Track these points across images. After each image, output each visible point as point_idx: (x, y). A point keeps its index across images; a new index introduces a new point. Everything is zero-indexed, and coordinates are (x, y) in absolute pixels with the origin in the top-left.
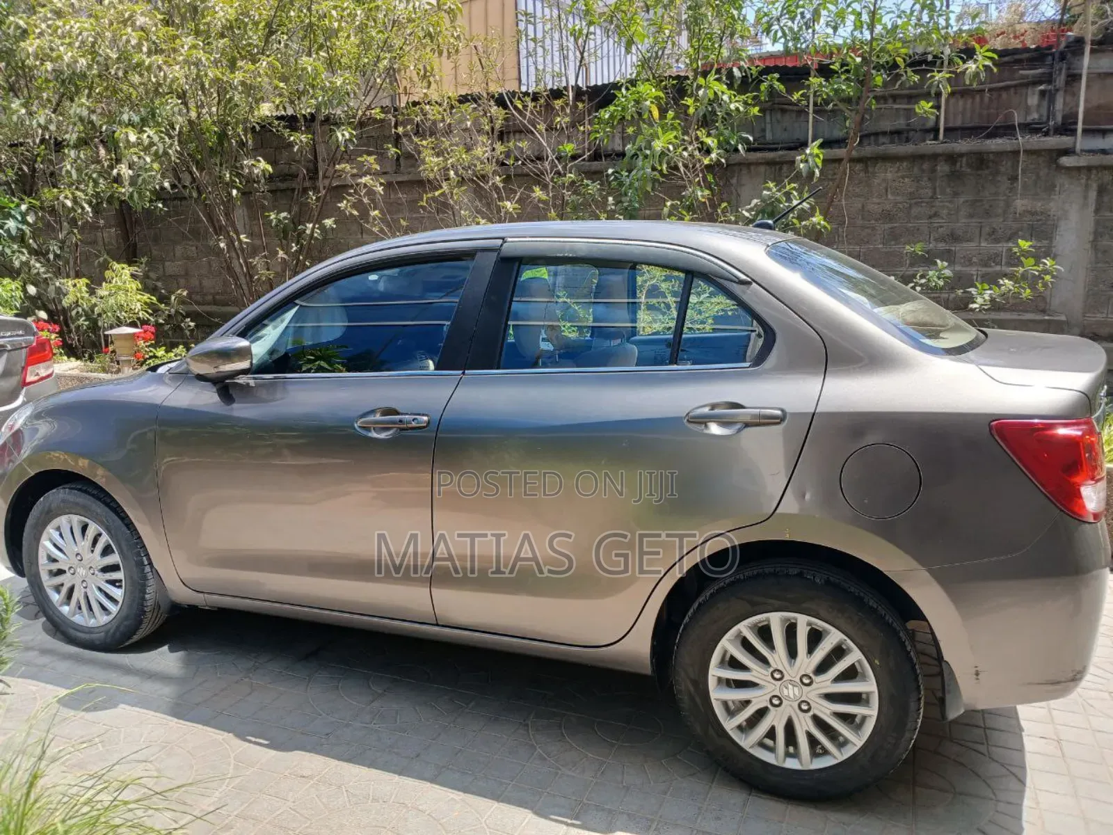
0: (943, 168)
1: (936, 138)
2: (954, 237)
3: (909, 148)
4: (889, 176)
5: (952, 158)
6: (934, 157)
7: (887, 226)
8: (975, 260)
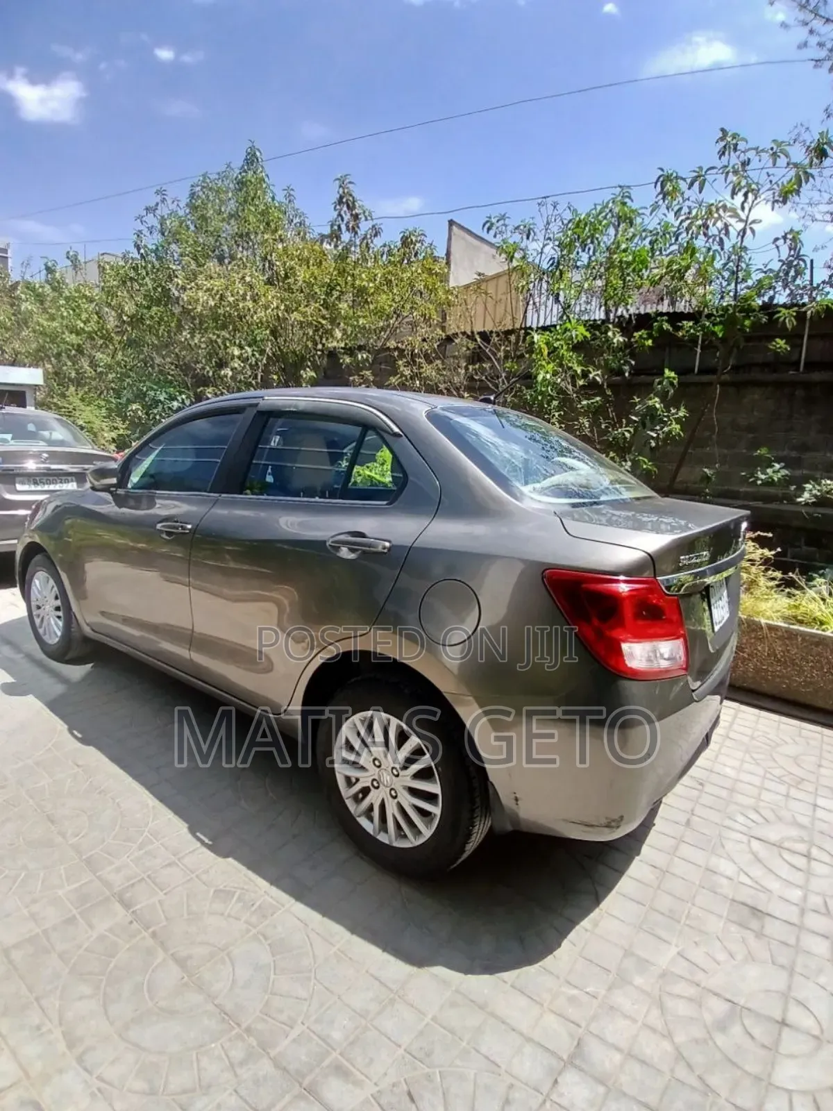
0: (800, 393)
1: (798, 370)
2: (804, 448)
3: (774, 376)
4: (756, 397)
5: (807, 385)
6: (794, 384)
7: (751, 436)
8: (820, 466)
